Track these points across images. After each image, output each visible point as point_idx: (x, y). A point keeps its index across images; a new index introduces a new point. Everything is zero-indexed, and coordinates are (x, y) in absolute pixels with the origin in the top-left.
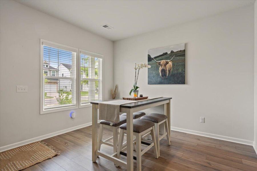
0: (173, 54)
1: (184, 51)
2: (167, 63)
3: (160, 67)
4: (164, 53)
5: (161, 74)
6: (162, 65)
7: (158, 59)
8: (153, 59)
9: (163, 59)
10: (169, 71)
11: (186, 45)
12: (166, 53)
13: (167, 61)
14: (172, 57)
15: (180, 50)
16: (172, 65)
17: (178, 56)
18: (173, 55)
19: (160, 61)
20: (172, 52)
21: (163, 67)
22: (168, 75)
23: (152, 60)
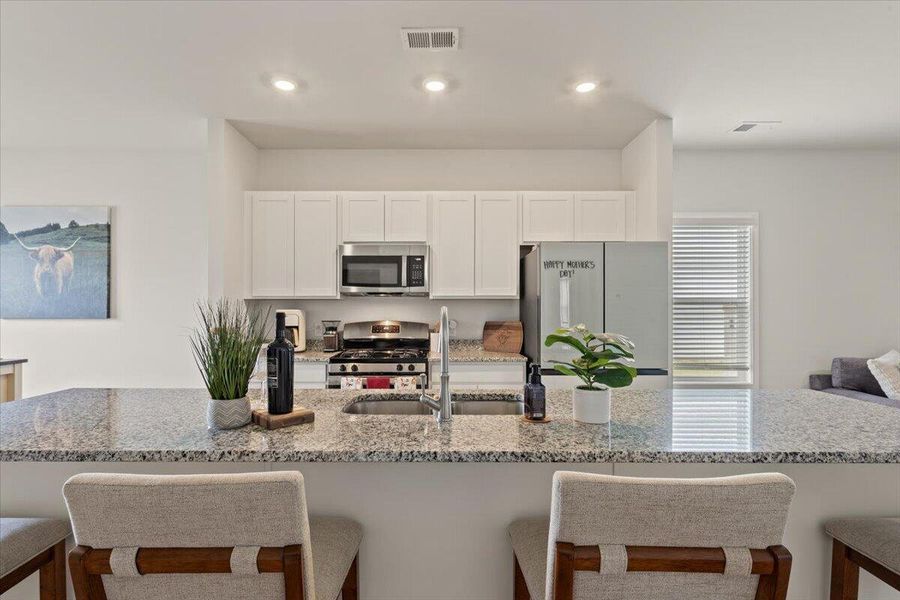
0: (76, 231)
1: (108, 227)
2: (59, 255)
3: (38, 265)
4: (49, 226)
5: (38, 287)
6: (43, 260)
7: (29, 239)
8: (12, 237)
9: (46, 243)
10: (65, 279)
11: (111, 211)
12: (56, 227)
13: (58, 249)
14: (74, 239)
15: (94, 223)
16: (72, 264)
17: (89, 239)
18: (77, 235)
19: (37, 248)
20: (73, 225)
21: (47, 267)
22: (60, 292)
23: (12, 242)
